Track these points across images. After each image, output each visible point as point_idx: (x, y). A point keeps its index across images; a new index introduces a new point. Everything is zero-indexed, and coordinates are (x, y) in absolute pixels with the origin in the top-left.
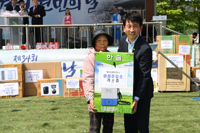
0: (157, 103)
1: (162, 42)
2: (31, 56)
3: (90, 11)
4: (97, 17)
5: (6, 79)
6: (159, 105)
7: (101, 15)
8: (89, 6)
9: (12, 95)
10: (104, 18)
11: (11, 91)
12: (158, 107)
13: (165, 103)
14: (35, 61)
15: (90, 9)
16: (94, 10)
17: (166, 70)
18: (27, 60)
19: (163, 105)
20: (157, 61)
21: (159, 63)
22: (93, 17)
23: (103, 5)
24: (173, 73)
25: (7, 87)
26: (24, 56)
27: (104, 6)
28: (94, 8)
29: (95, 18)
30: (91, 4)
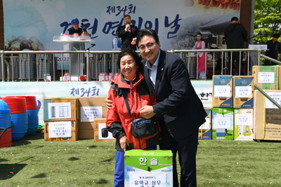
0: (251, 156)
1: (260, 74)
2: (92, 89)
3: (170, 35)
4: (179, 43)
5: (57, 117)
6: (254, 159)
7: (183, 41)
8: (169, 29)
9: (63, 136)
10: (187, 45)
11: (62, 132)
12: (252, 163)
13: (263, 158)
14: (95, 96)
15: (169, 33)
16: (174, 35)
17: (264, 111)
18: (86, 94)
19: (259, 160)
20: (253, 99)
21: (255, 102)
22: (173, 44)
23: (186, 29)
24: (274, 116)
25: (57, 127)
26: (83, 89)
28: (175, 32)
29: (176, 44)
30: (172, 28)
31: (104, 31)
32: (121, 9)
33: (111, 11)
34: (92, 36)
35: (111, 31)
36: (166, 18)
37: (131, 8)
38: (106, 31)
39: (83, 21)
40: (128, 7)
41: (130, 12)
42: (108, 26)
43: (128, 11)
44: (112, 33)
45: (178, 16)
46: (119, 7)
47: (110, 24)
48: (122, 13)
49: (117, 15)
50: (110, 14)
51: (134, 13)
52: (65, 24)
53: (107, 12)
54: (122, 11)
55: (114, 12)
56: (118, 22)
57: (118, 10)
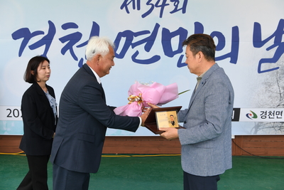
3: (264, 66)
4: (281, 83)
8: (263, 52)
15: (263, 61)
16: (273, 65)
22: (268, 85)
28: (275, 59)
29: (276, 87)
30: (268, 49)
32: (153, 2)
33: (130, 6)
35: (131, 51)
36: (257, 27)
37: (176, 1)
38: (118, 52)
39: (65, 27)
41: (176, 10)
42: (123, 40)
43: (171, 7)
44: (134, 58)
47: (129, 35)
48: (157, 10)
49: (144, 16)
50: (128, 12)
51: (184, 12)
52: (23, 34)
53: (122, 8)
54: (157, 6)
55: (139, 9)
56: (147, 32)
57: (148, 4)
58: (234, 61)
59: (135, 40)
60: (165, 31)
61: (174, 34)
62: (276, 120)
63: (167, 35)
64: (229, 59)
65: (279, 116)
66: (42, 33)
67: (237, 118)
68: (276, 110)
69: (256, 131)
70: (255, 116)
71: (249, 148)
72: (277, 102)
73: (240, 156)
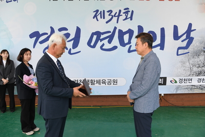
3: (181, 51)
4: (191, 62)
7: (197, 59)
8: (179, 43)
10: (202, 65)
15: (179, 48)
16: (186, 51)
22: (183, 63)
23: (201, 43)
27: (203, 45)
28: (187, 47)
29: (188, 64)
30: (182, 41)
31: (89, 43)
32: (113, 14)
33: (99, 17)
34: (73, 51)
35: (99, 44)
36: (176, 28)
37: (126, 13)
38: (92, 44)
39: (60, 30)
40: (123, 11)
42: (95, 37)
43: (124, 16)
44: (101, 48)
45: (190, 25)
46: (110, 11)
47: (98, 34)
48: (115, 19)
49: (107, 22)
50: (98, 20)
51: (131, 19)
52: (36, 35)
53: (94, 18)
54: (115, 16)
55: (104, 18)
56: (109, 32)
57: (109, 15)
58: (162, 48)
59: (102, 37)
60: (120, 31)
61: (126, 33)
62: (188, 84)
63: (122, 34)
64: (159, 47)
65: (190, 82)
66: (47, 34)
67: (165, 83)
68: (188, 78)
69: (177, 91)
70: (176, 82)
71: (172, 101)
72: (189, 73)
73: (167, 107)
